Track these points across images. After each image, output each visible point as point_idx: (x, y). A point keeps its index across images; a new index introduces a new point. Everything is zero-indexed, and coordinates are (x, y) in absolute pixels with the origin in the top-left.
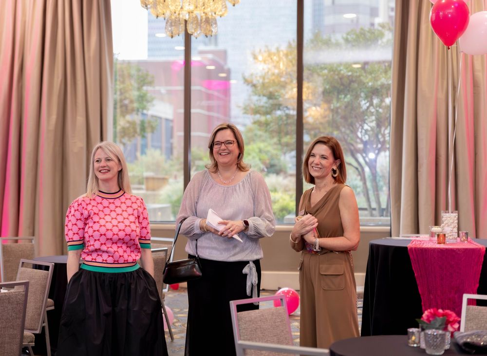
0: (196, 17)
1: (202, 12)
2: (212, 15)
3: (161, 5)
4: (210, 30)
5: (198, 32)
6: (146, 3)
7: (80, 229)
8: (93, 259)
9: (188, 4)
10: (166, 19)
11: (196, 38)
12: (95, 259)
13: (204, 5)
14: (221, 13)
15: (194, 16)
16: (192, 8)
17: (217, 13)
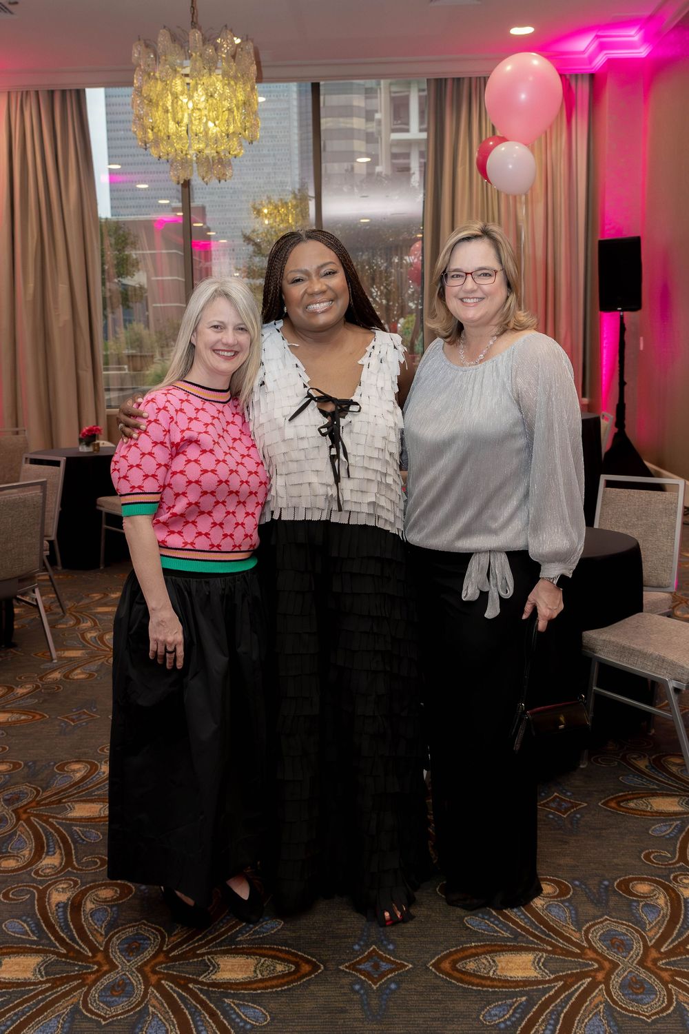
0: (207, 157)
1: (214, 151)
2: (225, 155)
3: (165, 143)
4: (224, 174)
5: (209, 177)
6: (145, 141)
7: (159, 465)
8: (186, 543)
9: (196, 142)
10: (170, 161)
11: (207, 184)
12: (192, 544)
13: (216, 143)
14: (235, 153)
15: (205, 156)
16: (202, 146)
17: (231, 152)
